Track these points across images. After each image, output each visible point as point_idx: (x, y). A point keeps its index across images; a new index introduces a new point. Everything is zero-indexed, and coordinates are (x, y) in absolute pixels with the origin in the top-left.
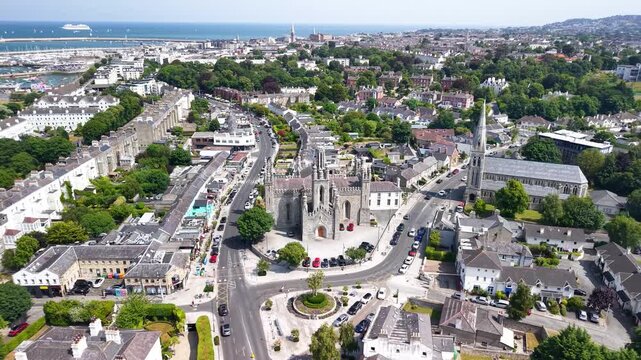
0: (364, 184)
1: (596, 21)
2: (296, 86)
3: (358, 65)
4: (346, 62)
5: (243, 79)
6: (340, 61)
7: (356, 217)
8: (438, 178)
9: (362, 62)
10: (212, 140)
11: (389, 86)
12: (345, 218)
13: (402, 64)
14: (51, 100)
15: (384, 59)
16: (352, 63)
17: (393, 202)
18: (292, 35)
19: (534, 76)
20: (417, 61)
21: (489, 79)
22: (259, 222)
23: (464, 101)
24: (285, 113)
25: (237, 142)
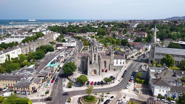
0: (111, 55)
1: (181, 17)
2: (91, 32)
3: (111, 27)
4: (107, 26)
5: (75, 30)
6: (105, 26)
7: (108, 67)
8: (138, 56)
9: (112, 26)
10: (62, 45)
11: (120, 31)
12: (104, 67)
13: (124, 26)
14: (16, 34)
15: (118, 25)
16: (109, 26)
17: (122, 63)
18: (92, 20)
19: (166, 28)
20: (129, 25)
21: (152, 29)
22: (71, 67)
23: (144, 35)
24: (87, 38)
25: (70, 45)
